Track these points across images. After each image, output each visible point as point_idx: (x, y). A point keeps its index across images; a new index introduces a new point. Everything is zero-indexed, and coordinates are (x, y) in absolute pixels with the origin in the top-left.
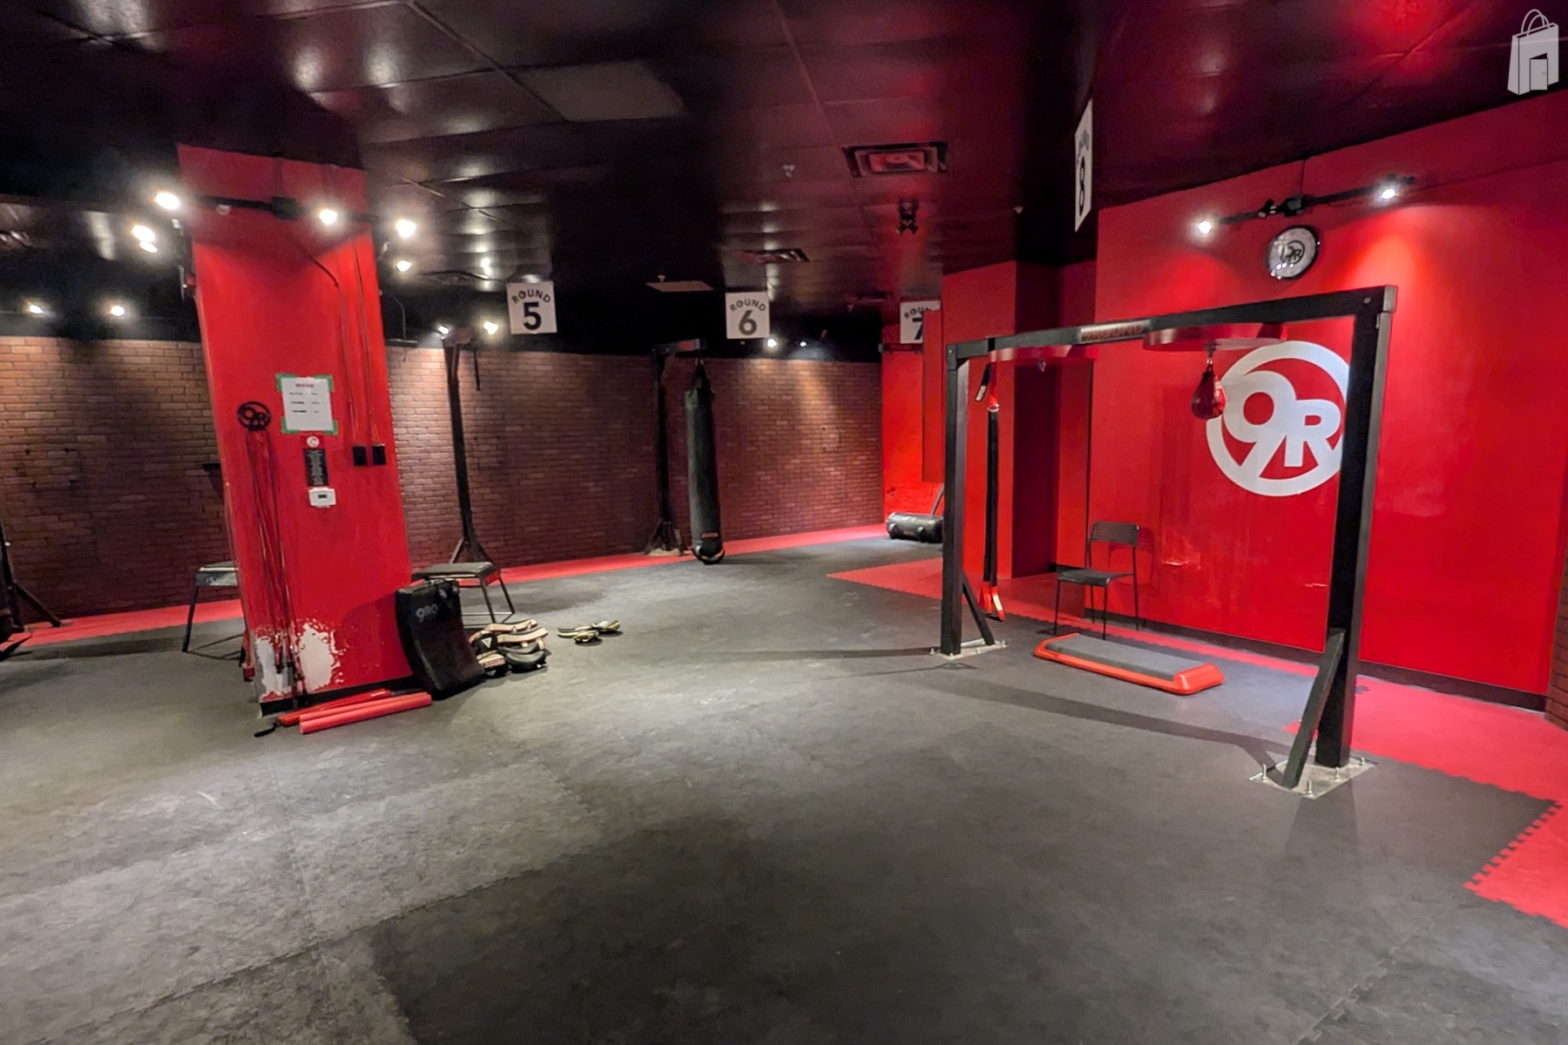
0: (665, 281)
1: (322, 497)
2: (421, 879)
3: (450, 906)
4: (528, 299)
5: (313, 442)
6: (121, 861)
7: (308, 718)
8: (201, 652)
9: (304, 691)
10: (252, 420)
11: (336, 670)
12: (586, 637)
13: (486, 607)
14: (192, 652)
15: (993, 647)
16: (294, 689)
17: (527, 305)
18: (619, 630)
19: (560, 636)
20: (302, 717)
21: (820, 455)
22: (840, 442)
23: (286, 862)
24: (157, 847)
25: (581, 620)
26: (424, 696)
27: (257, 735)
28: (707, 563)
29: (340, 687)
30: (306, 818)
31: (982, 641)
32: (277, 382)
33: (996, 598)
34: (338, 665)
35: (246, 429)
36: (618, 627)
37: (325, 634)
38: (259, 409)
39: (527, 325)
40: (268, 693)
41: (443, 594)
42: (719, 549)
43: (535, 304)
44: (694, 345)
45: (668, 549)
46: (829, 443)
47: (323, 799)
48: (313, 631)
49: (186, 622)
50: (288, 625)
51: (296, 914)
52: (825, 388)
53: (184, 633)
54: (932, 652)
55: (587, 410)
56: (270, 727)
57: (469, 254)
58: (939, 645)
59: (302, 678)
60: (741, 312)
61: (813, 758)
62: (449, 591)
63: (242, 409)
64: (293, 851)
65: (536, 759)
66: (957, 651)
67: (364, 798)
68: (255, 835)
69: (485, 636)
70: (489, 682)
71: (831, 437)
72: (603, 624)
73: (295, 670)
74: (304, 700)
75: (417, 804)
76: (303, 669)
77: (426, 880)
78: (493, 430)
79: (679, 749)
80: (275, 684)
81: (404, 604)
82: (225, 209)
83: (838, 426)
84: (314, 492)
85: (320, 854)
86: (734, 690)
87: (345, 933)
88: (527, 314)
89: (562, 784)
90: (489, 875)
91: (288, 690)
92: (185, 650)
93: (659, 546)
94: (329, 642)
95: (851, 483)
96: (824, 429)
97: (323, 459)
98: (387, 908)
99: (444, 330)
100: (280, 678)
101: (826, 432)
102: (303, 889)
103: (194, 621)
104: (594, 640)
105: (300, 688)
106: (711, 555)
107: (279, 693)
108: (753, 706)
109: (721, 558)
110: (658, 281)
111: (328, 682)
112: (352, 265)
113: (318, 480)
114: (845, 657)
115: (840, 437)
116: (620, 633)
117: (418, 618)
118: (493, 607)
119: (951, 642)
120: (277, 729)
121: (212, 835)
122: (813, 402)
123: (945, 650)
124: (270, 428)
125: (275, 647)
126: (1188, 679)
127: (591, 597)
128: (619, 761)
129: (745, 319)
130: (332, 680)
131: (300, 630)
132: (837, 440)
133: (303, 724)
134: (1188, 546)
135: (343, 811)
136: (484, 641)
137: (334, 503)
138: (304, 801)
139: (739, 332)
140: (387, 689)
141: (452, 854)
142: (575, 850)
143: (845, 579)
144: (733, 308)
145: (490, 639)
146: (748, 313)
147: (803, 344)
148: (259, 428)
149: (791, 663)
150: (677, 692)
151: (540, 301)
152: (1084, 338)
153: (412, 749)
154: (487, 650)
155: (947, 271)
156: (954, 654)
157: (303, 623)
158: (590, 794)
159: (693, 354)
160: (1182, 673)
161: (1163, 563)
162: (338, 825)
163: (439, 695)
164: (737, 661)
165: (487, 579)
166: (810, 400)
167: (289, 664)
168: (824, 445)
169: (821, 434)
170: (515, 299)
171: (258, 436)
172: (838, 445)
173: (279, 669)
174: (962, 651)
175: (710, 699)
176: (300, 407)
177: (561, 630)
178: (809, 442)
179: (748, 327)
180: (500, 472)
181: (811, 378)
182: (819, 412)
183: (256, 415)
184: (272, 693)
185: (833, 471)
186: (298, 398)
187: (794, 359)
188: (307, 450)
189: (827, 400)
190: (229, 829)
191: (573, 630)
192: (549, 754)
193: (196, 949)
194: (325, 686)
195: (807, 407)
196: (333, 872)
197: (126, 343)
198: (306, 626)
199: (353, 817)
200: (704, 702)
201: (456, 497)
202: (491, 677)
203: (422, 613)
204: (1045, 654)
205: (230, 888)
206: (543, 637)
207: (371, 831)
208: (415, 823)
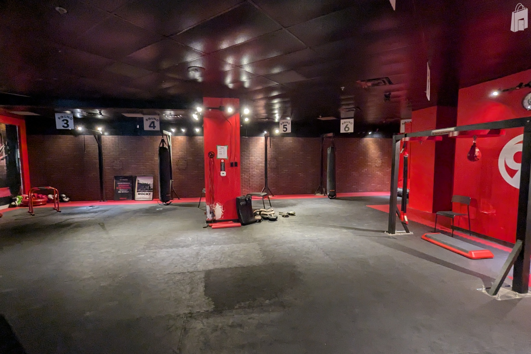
0: (321, 117)
1: (223, 174)
2: (220, 263)
3: (223, 270)
4: (284, 124)
5: (222, 161)
6: (171, 247)
7: (214, 225)
8: (202, 208)
9: (215, 219)
10: (211, 156)
11: (222, 215)
12: (285, 215)
13: (263, 205)
14: (200, 208)
15: (409, 234)
16: (213, 218)
17: (284, 125)
18: (295, 214)
19: (279, 214)
20: (213, 225)
21: (375, 168)
22: (382, 164)
23: (198, 254)
24: (177, 246)
25: (285, 211)
26: (240, 224)
27: (204, 228)
28: (331, 199)
29: (223, 219)
30: (205, 246)
31: (405, 231)
32: (217, 147)
33: (405, 217)
34: (223, 214)
35: (209, 158)
36: (295, 213)
37: (221, 206)
38: (212, 153)
39: (284, 131)
40: (208, 218)
41: (247, 199)
42: (335, 195)
43: (286, 125)
44: (331, 134)
45: (321, 194)
46: (378, 164)
47: (209, 243)
48: (218, 205)
49: (199, 201)
50: (213, 203)
51: (195, 264)
52: (377, 147)
53: (198, 204)
54: (385, 232)
55: (301, 153)
56: (206, 226)
57: (273, 113)
58: (387, 230)
59: (215, 216)
60: (345, 125)
61: (327, 255)
62: (249, 199)
63: (209, 154)
64: (200, 252)
65: (257, 243)
66: (393, 232)
67: (218, 244)
68: (195, 248)
69: (258, 211)
70: (256, 223)
71: (379, 162)
72: (291, 212)
73: (213, 214)
74: (214, 221)
75: (227, 248)
76: (215, 214)
77: (221, 264)
78: (275, 158)
79: (292, 246)
80: (209, 217)
81: (238, 201)
82: (210, 110)
83: (382, 159)
84: (222, 172)
85: (204, 254)
86: (317, 234)
87: (202, 270)
88: (284, 128)
89: (260, 249)
90: (234, 265)
91: (212, 218)
92: (198, 207)
93: (319, 193)
94: (221, 208)
95: (385, 177)
96: (376, 160)
97: (224, 165)
98: (211, 267)
99: (265, 132)
100: (211, 215)
101: (377, 160)
102: (198, 260)
103: (201, 201)
104: (287, 216)
105: (214, 218)
106: (332, 196)
107: (210, 219)
108: (319, 239)
109: (335, 198)
110: (319, 117)
111: (220, 218)
112: (234, 121)
113: (223, 170)
114: (355, 230)
115: (382, 162)
116: (295, 215)
117: (241, 205)
118: (265, 205)
119: (392, 230)
120: (208, 227)
121: (187, 246)
122: (373, 151)
123: (389, 232)
124: (214, 158)
125: (210, 208)
126: (474, 254)
127: (293, 205)
128: (276, 246)
129: (346, 127)
130: (221, 217)
131: (216, 205)
132: (381, 163)
133: (212, 226)
134: (491, 207)
135: (212, 246)
136: (257, 213)
137: (225, 175)
138: (206, 243)
139: (344, 131)
140: (233, 221)
141: (229, 260)
142: (255, 264)
143: (371, 207)
144: (343, 124)
145: (259, 212)
146: (347, 125)
147: (370, 133)
148: (212, 158)
149: (338, 229)
150: (301, 232)
151: (287, 124)
152: (433, 134)
153: (232, 236)
154: (258, 215)
155: (413, 110)
156: (392, 234)
157: (216, 203)
158: (265, 253)
159: (330, 137)
160: (473, 251)
161: (481, 212)
162: (210, 249)
163: (243, 224)
164: (323, 226)
165: (264, 197)
166: (372, 150)
167: (212, 212)
168: (376, 165)
169: (375, 161)
170: (281, 124)
171: (212, 159)
172: (381, 165)
173: (211, 213)
174: (395, 233)
175: (308, 235)
176: (221, 153)
177: (280, 213)
178: (371, 163)
179: (347, 129)
180: (276, 169)
181: (372, 144)
182: (375, 154)
183: (212, 154)
184: (209, 219)
185: (379, 173)
186: (221, 151)
187: (367, 138)
188: (221, 163)
189: (378, 150)
190: (191, 245)
191: (283, 213)
192: (261, 242)
193: (176, 266)
194: (220, 219)
195: (370, 153)
196: (205, 258)
197: (198, 137)
198: (217, 204)
199: (214, 248)
200: (306, 236)
201: (264, 175)
202: (257, 222)
203: (241, 203)
204: (425, 238)
205: (186, 257)
206: (273, 214)
207: (216, 251)
208: (224, 251)
